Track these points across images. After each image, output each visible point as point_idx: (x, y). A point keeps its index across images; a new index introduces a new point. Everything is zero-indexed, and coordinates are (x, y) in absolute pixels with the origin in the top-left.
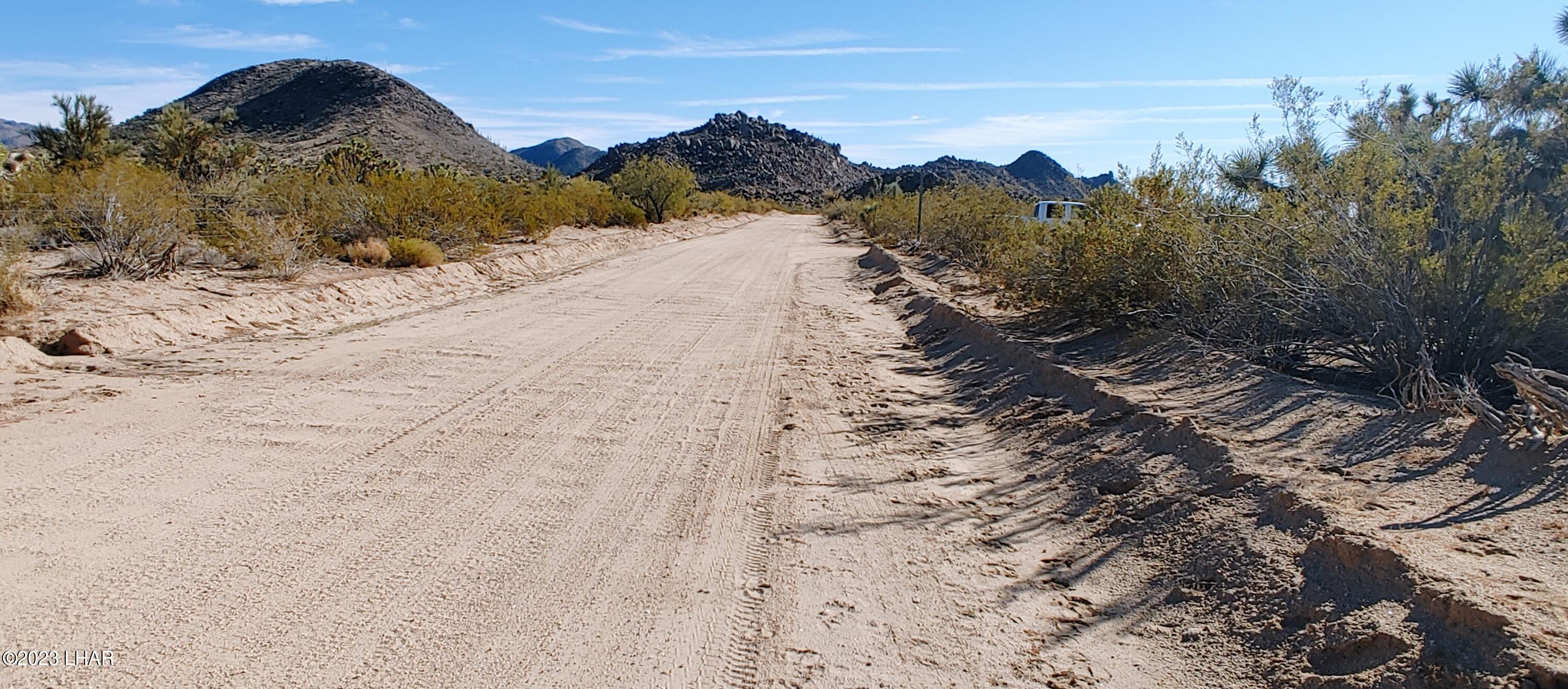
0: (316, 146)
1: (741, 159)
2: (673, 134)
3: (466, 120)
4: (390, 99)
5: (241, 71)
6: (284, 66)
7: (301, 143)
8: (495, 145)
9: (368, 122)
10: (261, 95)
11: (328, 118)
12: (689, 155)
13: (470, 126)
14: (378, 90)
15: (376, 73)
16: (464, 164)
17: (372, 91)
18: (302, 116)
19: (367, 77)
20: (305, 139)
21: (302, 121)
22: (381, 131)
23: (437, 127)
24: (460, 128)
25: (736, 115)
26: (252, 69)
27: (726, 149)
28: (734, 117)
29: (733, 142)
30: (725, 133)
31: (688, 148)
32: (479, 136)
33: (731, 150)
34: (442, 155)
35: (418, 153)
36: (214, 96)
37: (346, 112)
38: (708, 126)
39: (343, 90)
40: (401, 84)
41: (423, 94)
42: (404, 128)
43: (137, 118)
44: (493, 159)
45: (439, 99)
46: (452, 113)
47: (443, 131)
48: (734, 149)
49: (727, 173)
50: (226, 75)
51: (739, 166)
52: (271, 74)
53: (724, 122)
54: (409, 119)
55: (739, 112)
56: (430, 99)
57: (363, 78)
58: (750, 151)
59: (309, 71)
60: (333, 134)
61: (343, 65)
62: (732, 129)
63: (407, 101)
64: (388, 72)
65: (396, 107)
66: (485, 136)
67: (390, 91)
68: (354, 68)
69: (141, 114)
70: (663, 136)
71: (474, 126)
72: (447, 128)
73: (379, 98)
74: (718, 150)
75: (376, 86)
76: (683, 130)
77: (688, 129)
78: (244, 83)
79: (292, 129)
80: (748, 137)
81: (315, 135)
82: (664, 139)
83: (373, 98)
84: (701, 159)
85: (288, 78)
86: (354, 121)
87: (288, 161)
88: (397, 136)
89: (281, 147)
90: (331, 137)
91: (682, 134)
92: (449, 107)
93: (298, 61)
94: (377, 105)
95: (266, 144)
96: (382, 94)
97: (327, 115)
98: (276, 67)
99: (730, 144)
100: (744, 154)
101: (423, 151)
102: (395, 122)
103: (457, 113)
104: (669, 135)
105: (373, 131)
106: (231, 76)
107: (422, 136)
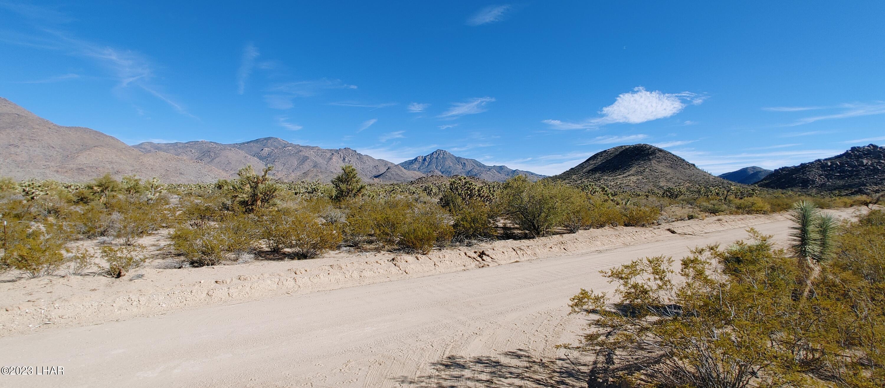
0: (624, 177)
1: (871, 170)
2: (819, 160)
3: (691, 162)
4: (656, 157)
5: (602, 153)
6: (616, 149)
7: (618, 176)
8: (705, 172)
9: (646, 167)
10: (607, 160)
11: (630, 166)
12: (830, 170)
13: (694, 165)
14: (651, 154)
15: (651, 147)
16: (688, 181)
17: (649, 154)
18: (620, 166)
19: (646, 149)
20: (620, 175)
21: (620, 168)
22: (650, 170)
23: (676, 166)
24: (687, 166)
25: (868, 146)
26: (605, 151)
27: (859, 165)
28: (866, 148)
29: (865, 161)
30: (860, 157)
31: (829, 167)
32: (697, 169)
33: (864, 166)
34: (677, 178)
35: (666, 178)
36: (591, 162)
37: (637, 163)
38: (846, 154)
39: (637, 155)
40: (660, 150)
41: (671, 153)
42: (661, 168)
43: (567, 171)
44: (704, 179)
45: (678, 155)
46: (684, 160)
47: (679, 168)
48: (866, 165)
49: (861, 178)
50: (596, 154)
51: (870, 174)
52: (611, 152)
53: (857, 151)
54: (663, 164)
55: (871, 144)
56: (674, 155)
57: (645, 150)
58: (880, 166)
59: (624, 150)
60: (631, 172)
61: (638, 146)
62: (864, 154)
63: (663, 157)
64: (656, 146)
65: (658, 160)
66: (700, 168)
67: (656, 154)
68: (642, 147)
69: (568, 170)
70: (811, 161)
71: (696, 165)
72: (680, 167)
73: (651, 157)
74: (853, 166)
75: (650, 152)
76: (827, 157)
77: (831, 157)
78: (602, 156)
79: (616, 171)
80: (879, 157)
81: (624, 173)
82: (812, 163)
83: (648, 157)
84: (839, 172)
85: (617, 153)
86: (640, 167)
87: (612, 183)
88: (657, 171)
89: (611, 178)
90: (630, 173)
91: (826, 160)
92: (683, 158)
93: (622, 147)
94: (650, 160)
95: (606, 178)
96: (652, 155)
97: (629, 165)
98: (613, 149)
99: (863, 163)
100: (875, 169)
101: (669, 177)
102: (657, 166)
103: (686, 160)
104: (816, 161)
105: (647, 170)
106: (597, 155)
107: (669, 171)
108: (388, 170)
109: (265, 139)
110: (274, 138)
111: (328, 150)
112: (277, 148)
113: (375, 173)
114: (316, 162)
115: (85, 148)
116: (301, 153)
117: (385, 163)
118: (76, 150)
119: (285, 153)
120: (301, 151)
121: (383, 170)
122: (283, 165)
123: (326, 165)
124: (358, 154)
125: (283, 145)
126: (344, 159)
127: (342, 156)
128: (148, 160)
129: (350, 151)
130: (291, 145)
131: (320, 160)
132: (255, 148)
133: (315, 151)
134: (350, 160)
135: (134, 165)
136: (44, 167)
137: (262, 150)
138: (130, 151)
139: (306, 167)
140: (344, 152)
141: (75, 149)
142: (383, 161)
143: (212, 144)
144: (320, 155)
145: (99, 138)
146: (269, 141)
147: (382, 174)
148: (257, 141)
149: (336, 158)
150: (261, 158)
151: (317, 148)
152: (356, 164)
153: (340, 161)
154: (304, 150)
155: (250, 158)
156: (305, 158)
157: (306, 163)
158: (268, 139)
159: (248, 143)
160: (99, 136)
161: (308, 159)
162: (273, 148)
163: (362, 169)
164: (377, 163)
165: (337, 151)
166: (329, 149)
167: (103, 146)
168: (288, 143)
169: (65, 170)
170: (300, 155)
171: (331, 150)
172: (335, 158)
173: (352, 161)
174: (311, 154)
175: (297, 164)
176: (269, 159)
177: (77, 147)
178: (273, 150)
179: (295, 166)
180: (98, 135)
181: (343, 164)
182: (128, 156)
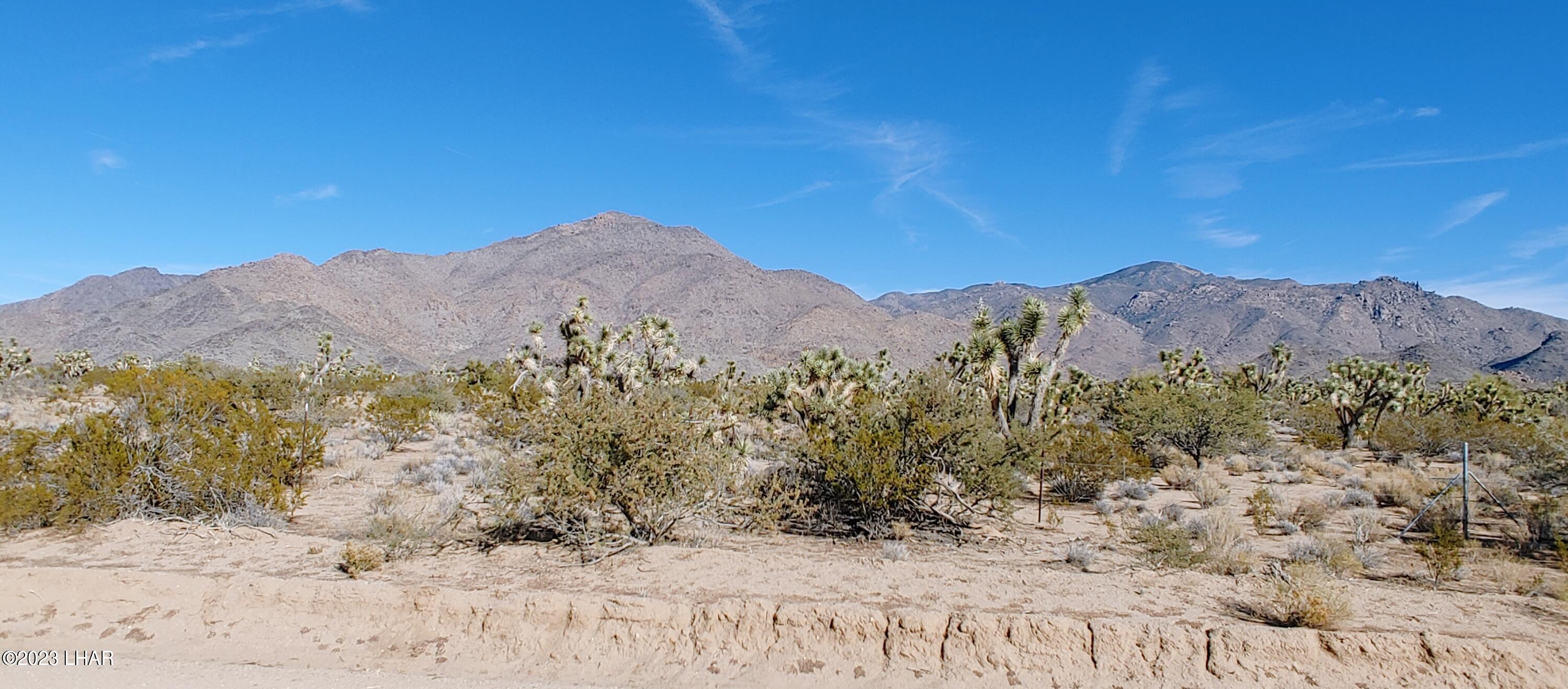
108: (1551, 344)
109: (1141, 267)
110: (1164, 263)
111: (1323, 287)
112: (1172, 289)
113: (1490, 354)
114: (1287, 325)
115: (802, 310)
116: (1239, 301)
117: (1533, 321)
118: (788, 316)
119: (1195, 302)
120: (1240, 296)
121: (1523, 343)
122: (1191, 334)
123: (1319, 331)
124: (1426, 295)
125: (1189, 282)
126: (1378, 312)
127: (1370, 302)
128: (902, 331)
129: (1398, 287)
130: (1210, 279)
131: (1299, 319)
132: (1118, 293)
133: (1281, 292)
134: (1397, 313)
135: (879, 344)
136: (745, 351)
137: (1136, 297)
138: (870, 313)
139: (1256, 339)
140: (1378, 291)
141: (787, 313)
142: (1522, 313)
143: (1019, 288)
144: (1297, 304)
145: (821, 289)
146: (1151, 273)
147: (1524, 358)
148: (1120, 274)
149: (1349, 310)
150: (1133, 319)
151: (1287, 285)
152: (1419, 328)
153: (1365, 318)
154: (1251, 292)
155: (1106, 320)
156: (1256, 314)
157: (1258, 327)
158: (1146, 268)
159: (1098, 280)
160: (821, 286)
161: (1264, 316)
162: (1162, 291)
163: (1442, 343)
164: (1499, 322)
165: (1354, 290)
166: (1328, 284)
167: (828, 306)
168: (1202, 275)
169: (773, 356)
170: (1240, 306)
171: (1333, 287)
172: (1345, 312)
173: (1405, 317)
174: (1271, 301)
175: (1229, 331)
176: (1153, 321)
177: (789, 309)
178: (1162, 295)
179: (1225, 336)
180: (820, 283)
181: (1375, 326)
182: (868, 325)
